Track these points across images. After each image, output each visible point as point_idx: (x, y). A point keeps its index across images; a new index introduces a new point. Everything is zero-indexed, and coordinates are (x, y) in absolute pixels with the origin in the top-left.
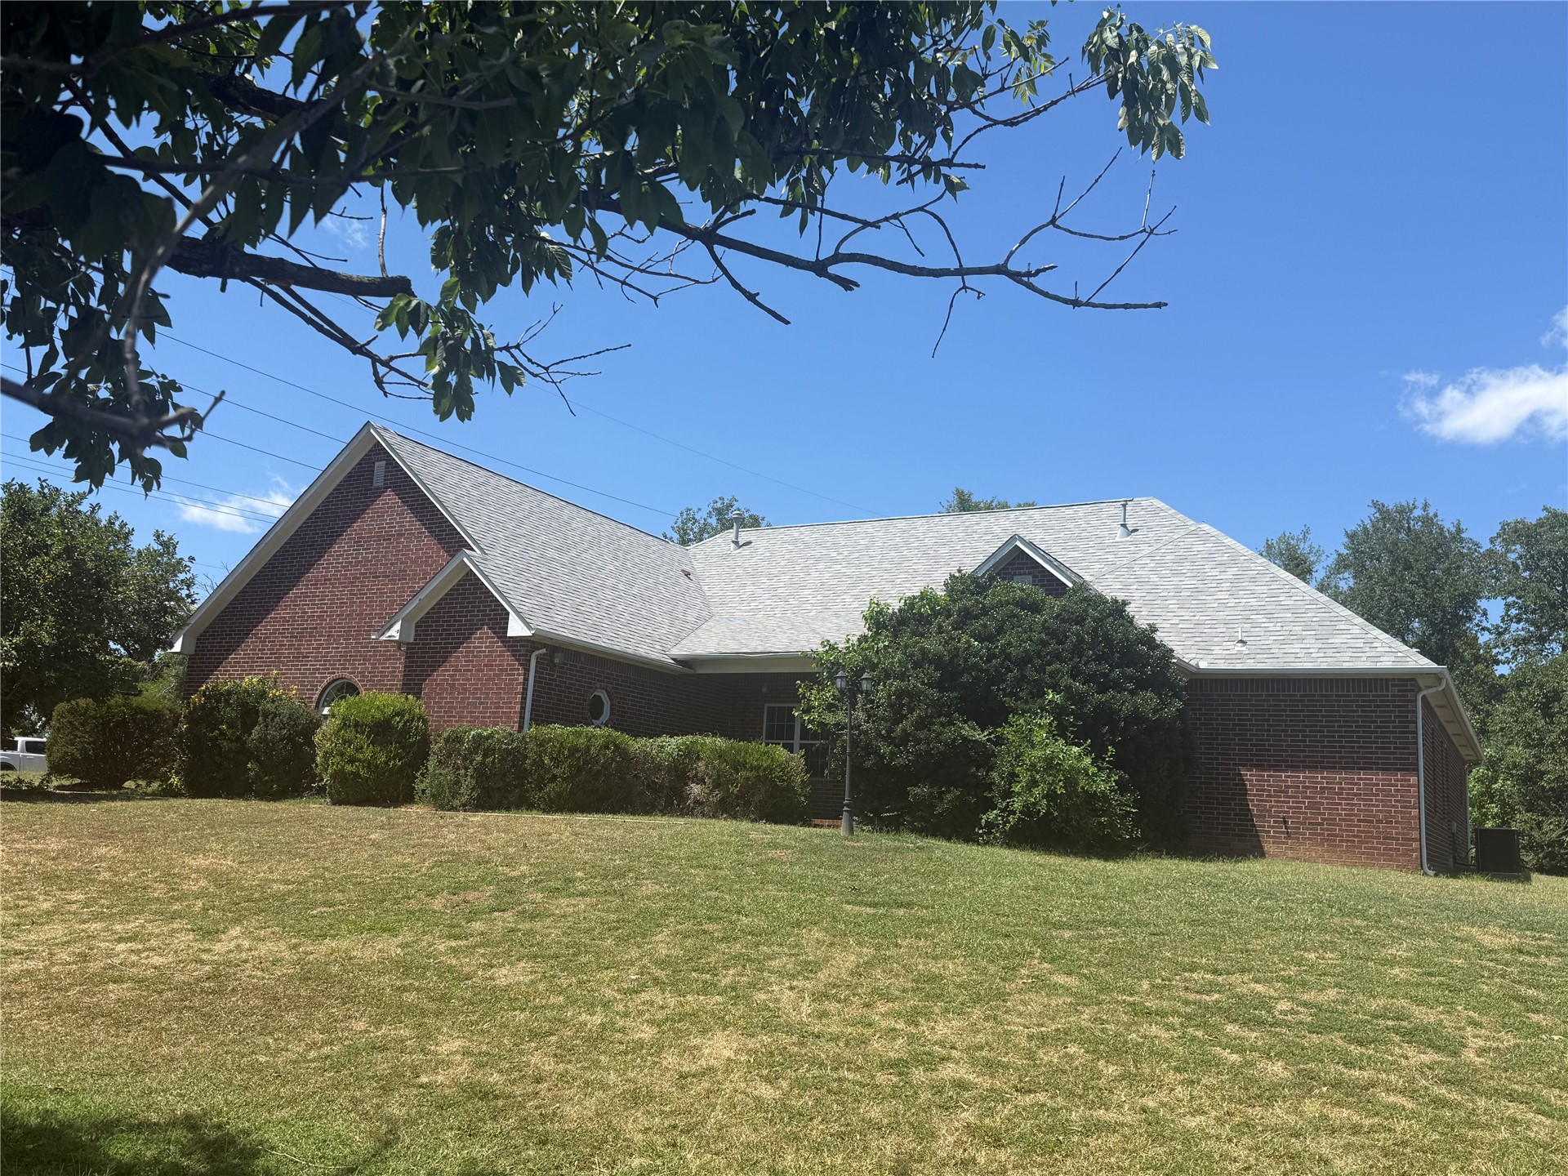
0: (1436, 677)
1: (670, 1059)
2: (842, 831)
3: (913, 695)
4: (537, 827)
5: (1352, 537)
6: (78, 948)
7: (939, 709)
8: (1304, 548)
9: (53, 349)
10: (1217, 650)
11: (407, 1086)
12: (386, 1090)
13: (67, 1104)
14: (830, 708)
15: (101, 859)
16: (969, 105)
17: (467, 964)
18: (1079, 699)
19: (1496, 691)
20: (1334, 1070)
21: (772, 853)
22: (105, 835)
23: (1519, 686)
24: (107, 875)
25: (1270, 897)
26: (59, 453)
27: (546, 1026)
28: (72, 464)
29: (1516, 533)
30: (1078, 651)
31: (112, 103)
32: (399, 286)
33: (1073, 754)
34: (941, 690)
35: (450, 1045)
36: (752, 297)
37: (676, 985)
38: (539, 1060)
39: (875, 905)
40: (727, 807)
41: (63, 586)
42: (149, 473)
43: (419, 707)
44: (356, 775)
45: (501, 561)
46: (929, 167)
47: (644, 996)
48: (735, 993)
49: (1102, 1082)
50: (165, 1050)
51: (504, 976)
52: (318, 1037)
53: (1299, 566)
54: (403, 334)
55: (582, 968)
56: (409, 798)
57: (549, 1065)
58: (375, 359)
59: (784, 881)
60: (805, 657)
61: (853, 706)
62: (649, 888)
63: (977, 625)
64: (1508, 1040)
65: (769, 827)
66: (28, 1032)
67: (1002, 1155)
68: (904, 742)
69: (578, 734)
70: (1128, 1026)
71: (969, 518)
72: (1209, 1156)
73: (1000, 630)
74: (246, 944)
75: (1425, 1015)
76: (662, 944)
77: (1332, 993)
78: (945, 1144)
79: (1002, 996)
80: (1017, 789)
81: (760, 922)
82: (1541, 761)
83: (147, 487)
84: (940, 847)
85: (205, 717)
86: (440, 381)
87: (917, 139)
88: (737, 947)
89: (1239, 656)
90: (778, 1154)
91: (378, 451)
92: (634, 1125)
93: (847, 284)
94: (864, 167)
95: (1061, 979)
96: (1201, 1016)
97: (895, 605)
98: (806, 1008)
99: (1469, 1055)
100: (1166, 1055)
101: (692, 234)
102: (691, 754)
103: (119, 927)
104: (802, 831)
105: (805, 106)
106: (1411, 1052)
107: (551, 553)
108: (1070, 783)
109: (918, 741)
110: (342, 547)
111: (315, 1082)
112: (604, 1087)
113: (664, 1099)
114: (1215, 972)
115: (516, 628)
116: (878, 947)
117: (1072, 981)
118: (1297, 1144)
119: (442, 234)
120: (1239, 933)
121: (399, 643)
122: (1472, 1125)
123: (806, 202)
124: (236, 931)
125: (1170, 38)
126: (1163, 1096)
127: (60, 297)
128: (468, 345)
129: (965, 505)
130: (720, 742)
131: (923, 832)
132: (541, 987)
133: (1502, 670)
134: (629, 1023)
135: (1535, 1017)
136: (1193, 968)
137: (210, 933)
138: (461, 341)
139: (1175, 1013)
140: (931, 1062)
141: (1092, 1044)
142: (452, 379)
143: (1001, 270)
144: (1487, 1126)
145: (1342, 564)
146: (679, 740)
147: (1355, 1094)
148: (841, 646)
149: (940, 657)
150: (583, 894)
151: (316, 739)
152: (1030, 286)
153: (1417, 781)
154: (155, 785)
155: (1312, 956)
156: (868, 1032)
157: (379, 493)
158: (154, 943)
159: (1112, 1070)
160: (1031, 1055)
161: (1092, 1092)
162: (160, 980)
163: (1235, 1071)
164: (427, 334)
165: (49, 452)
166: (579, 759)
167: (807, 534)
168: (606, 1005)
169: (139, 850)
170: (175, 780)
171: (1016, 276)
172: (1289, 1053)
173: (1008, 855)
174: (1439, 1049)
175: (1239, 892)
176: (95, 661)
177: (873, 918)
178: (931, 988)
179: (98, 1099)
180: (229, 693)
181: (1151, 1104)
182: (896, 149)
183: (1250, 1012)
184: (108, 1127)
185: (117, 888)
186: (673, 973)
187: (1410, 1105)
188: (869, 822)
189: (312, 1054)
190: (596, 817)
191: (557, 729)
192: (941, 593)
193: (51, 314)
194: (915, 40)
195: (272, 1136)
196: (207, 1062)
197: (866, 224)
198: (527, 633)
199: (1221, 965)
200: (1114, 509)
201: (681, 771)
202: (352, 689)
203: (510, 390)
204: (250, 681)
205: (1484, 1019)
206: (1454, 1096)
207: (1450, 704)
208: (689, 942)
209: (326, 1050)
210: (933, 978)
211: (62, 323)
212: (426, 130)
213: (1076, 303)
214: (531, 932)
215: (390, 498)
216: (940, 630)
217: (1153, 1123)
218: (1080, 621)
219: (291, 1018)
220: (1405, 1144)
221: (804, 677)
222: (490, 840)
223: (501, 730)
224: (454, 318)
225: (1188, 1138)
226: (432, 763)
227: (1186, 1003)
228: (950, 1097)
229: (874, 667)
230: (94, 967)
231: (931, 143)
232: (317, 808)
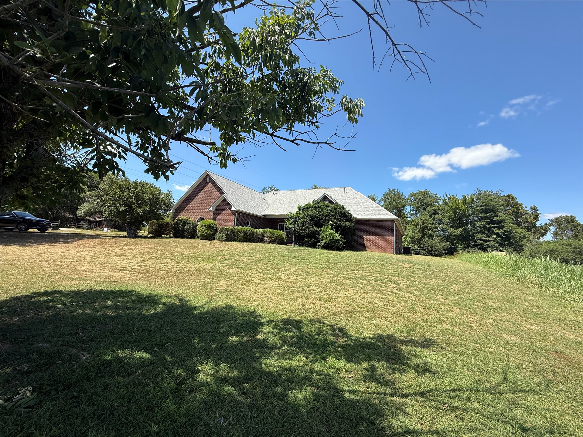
0: (398, 220)
1: (262, 285)
2: (293, 246)
3: (306, 222)
4: (237, 245)
5: (384, 195)
6: (154, 265)
7: (310, 224)
8: (375, 197)
9: (148, 154)
10: (360, 215)
11: (215, 289)
12: (211, 290)
13: (153, 292)
14: (291, 224)
15: (158, 249)
16: (320, 112)
17: (225, 269)
18: (336, 223)
19: (408, 223)
20: (378, 288)
21: (280, 250)
22: (159, 245)
23: (412, 222)
24: (159, 252)
25: (368, 258)
26: (150, 173)
27: (240, 280)
28: (153, 176)
29: (412, 195)
30: (336, 214)
31: (161, 104)
32: (213, 144)
33: (333, 233)
34: (311, 221)
35: (222, 282)
36: (280, 146)
37: (263, 273)
38: (239, 285)
39: (298, 259)
40: (271, 242)
41: (150, 199)
42: (167, 177)
43: (216, 223)
44: (204, 235)
45: (230, 196)
46: (313, 123)
47: (257, 275)
48: (273, 274)
49: (338, 290)
50: (171, 283)
51: (232, 271)
52: (199, 281)
53: (374, 200)
54: (214, 152)
55: (246, 270)
56: (214, 239)
57: (240, 286)
58: (209, 157)
59: (282, 255)
60: (286, 215)
61: (295, 224)
62: (258, 256)
63: (318, 209)
64: (408, 283)
65: (279, 245)
66: (146, 280)
67: (321, 302)
68: (304, 231)
69: (244, 228)
70: (343, 280)
71: (316, 189)
72: (357, 302)
73: (322, 210)
74: (185, 264)
75: (395, 279)
76: (260, 266)
77: (378, 275)
78: (311, 301)
79: (321, 275)
80: (324, 239)
81: (277, 262)
82: (415, 235)
83: (167, 180)
84: (311, 250)
85: (177, 224)
86: (221, 161)
87: (310, 118)
88: (273, 267)
89: (364, 216)
90: (281, 302)
91: (208, 176)
92: (255, 297)
93: (297, 144)
94: (301, 123)
95: (331, 272)
96: (356, 278)
97: (303, 206)
98: (286, 277)
99: (401, 285)
100: (349, 285)
101: (269, 134)
102: (265, 232)
103: (162, 261)
104: (285, 246)
105: (290, 111)
106: (392, 285)
107: (240, 195)
108: (333, 238)
109: (306, 230)
110: (201, 194)
111: (198, 289)
112: (250, 290)
113: (261, 292)
114: (358, 271)
115: (233, 209)
116: (299, 267)
117: (333, 273)
118: (372, 300)
119: (222, 134)
120: (362, 264)
121: (212, 211)
122: (402, 297)
123: (290, 129)
124: (183, 262)
125: (357, 101)
126: (349, 292)
127: (149, 144)
128: (226, 155)
129: (315, 188)
130: (270, 230)
131: (307, 246)
132: (239, 273)
133: (409, 219)
134: (254, 279)
135: (413, 279)
136: (354, 270)
137: (178, 263)
138: (225, 154)
139: (351, 278)
140: (308, 286)
141: (336, 283)
142: (223, 161)
143: (326, 143)
144: (404, 297)
145: (382, 200)
146: (263, 229)
147: (382, 292)
148: (293, 213)
149: (311, 215)
150: (246, 257)
151: (197, 228)
152: (331, 146)
153: (394, 238)
154: (168, 236)
155: (375, 268)
156: (297, 281)
157: (208, 183)
158: (168, 264)
159: (340, 288)
160: (326, 285)
161: (336, 291)
162: (170, 271)
163: (361, 288)
164: (219, 152)
165: (148, 173)
166: (245, 233)
167: (287, 192)
168: (250, 276)
169: (165, 247)
170: (172, 235)
171: (328, 144)
172: (371, 285)
173: (322, 251)
174: (396, 284)
175: (362, 257)
176: (156, 213)
177: (298, 262)
178: (309, 274)
179: (159, 291)
180: (181, 220)
181: (347, 294)
182: (307, 120)
183: (364, 278)
184: (161, 296)
185: (161, 254)
186: (262, 271)
187: (391, 294)
188: (298, 245)
189: (198, 284)
190: (248, 243)
191: (241, 227)
192: (311, 203)
193: (148, 147)
194: (311, 99)
195: (191, 298)
196: (179, 285)
197: (302, 133)
198: (235, 210)
199: (359, 270)
200: (343, 189)
201: (263, 236)
202: (203, 219)
203: (234, 163)
204: (185, 217)
205: (404, 279)
206: (399, 292)
207: (400, 225)
208: (265, 265)
209: (200, 283)
210: (309, 272)
211: (150, 149)
212: (221, 112)
213: (339, 150)
214: (236, 263)
215: (210, 184)
216: (311, 210)
217: (347, 296)
218: (336, 209)
219: (194, 278)
220: (390, 300)
221: (286, 218)
222: (229, 247)
223: (231, 227)
224: (224, 150)
225: (353, 299)
226: (218, 233)
227: (353, 276)
228: (311, 292)
229: (299, 217)
230: (158, 268)
231: (313, 119)
232: (197, 240)
